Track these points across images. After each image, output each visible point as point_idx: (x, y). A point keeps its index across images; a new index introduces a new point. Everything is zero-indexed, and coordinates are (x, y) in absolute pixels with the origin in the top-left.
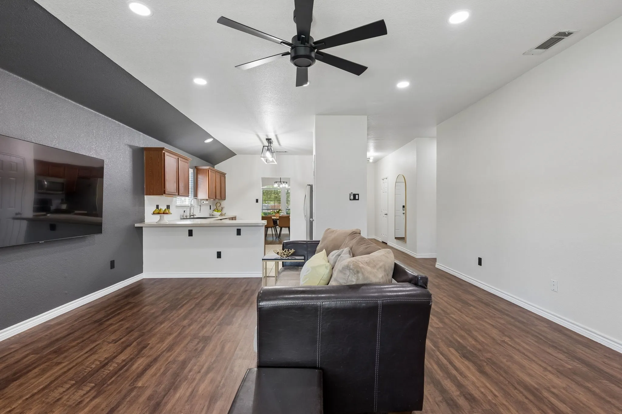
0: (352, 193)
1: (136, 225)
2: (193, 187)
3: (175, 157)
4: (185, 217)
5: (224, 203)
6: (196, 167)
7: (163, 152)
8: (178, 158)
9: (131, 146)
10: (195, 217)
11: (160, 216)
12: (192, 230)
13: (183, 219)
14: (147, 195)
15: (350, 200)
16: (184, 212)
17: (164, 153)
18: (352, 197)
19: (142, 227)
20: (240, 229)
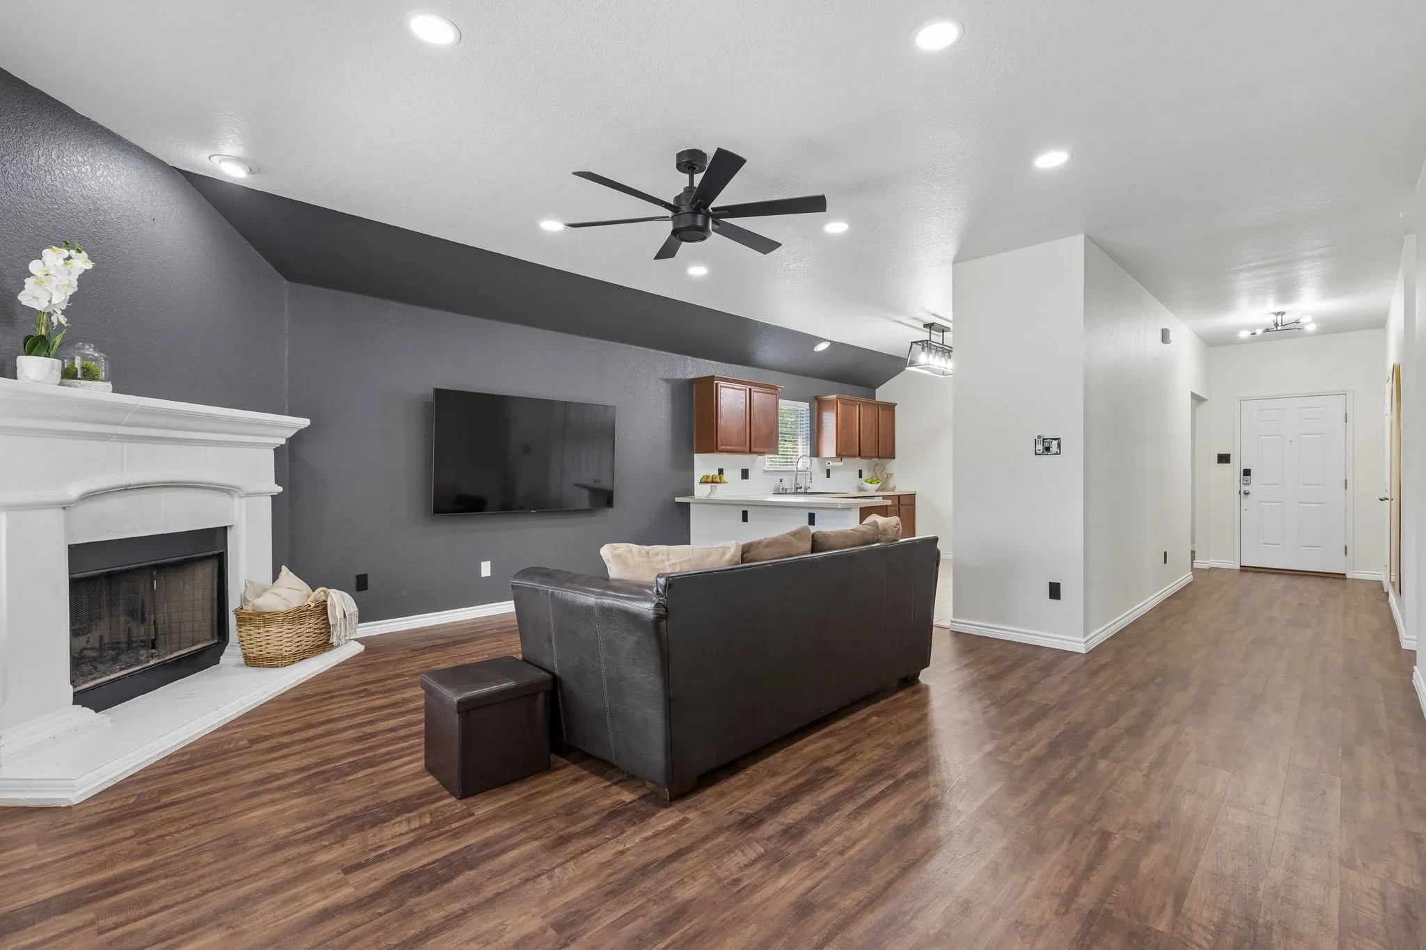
0: (1039, 437)
1: (678, 500)
2: (809, 436)
3: (743, 387)
4: (781, 491)
5: (893, 466)
6: (816, 398)
7: (716, 382)
8: (750, 389)
9: (667, 381)
10: (809, 491)
11: (711, 486)
12: (746, 512)
13: (777, 493)
14: (698, 452)
15: (1036, 454)
16: (781, 481)
17: (717, 384)
18: (1040, 447)
19: (689, 503)
20: (814, 514)
